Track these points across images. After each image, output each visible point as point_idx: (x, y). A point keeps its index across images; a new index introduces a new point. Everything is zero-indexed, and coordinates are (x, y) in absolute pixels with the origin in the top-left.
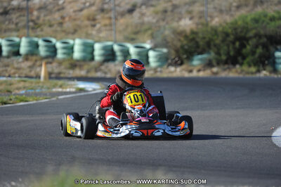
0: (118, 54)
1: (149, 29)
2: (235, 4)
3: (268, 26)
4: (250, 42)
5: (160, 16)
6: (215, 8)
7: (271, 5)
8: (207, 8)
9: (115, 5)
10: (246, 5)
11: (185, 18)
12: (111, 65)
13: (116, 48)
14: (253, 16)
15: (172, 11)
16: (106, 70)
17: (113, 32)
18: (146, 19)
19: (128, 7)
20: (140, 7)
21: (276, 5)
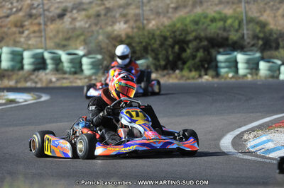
0: (49, 61)
1: (82, 34)
2: (172, 5)
3: (209, 27)
4: (190, 46)
5: (92, 20)
6: (151, 10)
7: (211, 5)
8: (143, 10)
9: (44, 10)
10: (185, 6)
11: (120, 22)
12: (42, 74)
13: (47, 55)
14: (192, 18)
15: (105, 15)
16: (36, 80)
17: (43, 39)
18: (78, 24)
19: (58, 11)
20: (71, 11)
21: (216, 5)
